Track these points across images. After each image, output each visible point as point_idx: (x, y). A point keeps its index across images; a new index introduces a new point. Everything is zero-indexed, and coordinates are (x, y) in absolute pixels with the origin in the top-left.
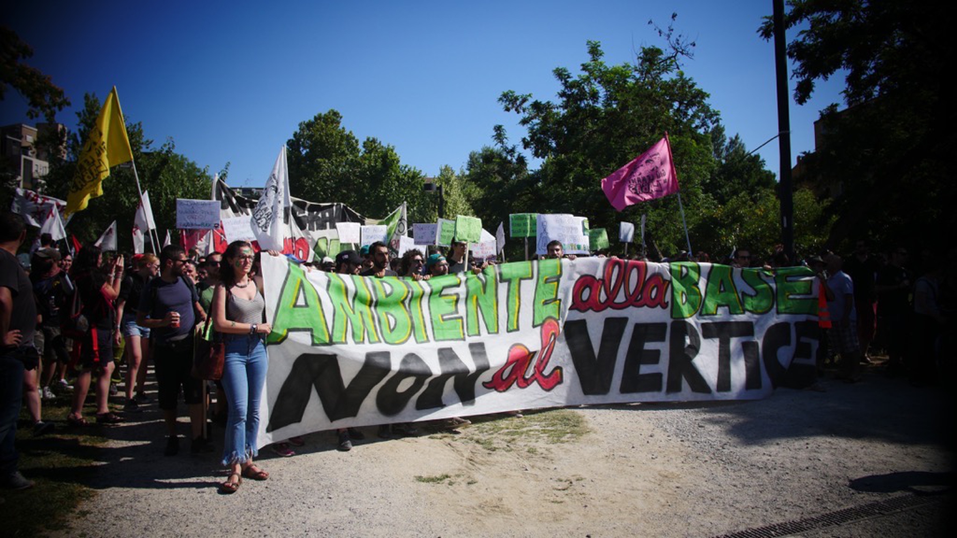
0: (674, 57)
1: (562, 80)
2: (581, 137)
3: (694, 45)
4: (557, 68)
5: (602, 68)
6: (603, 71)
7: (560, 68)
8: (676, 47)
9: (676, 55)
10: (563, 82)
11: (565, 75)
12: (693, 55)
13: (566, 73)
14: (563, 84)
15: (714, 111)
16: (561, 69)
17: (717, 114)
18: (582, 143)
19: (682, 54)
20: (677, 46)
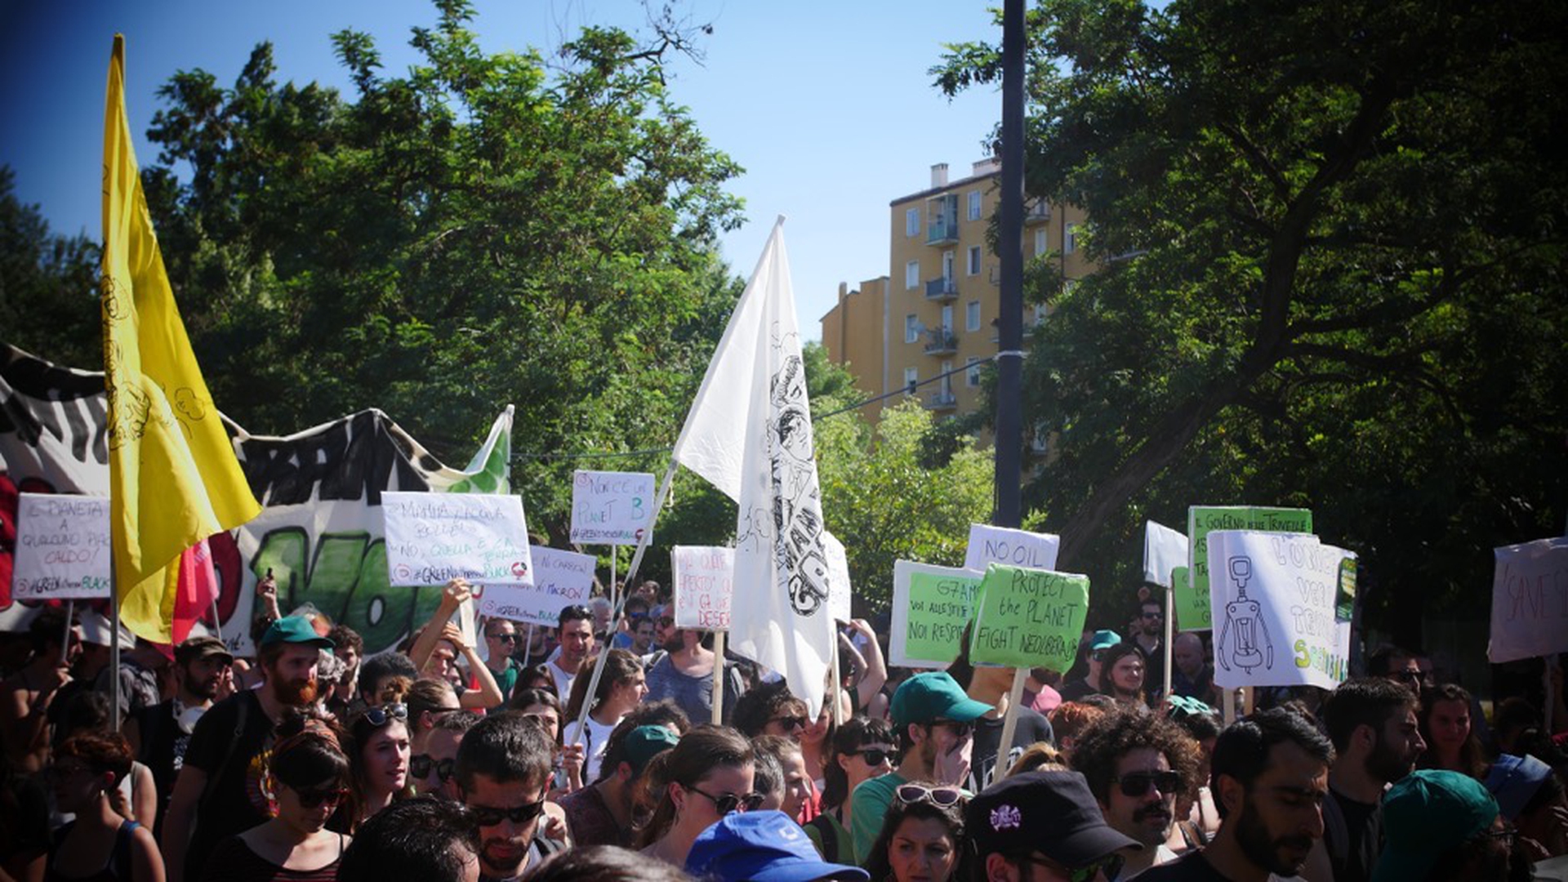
0: (659, 53)
1: (353, 68)
2: (424, 247)
3: (709, 31)
4: (346, 32)
5: (467, 50)
6: (467, 56)
7: (353, 32)
8: (664, 29)
9: (662, 50)
10: (356, 72)
11: (366, 55)
12: (704, 54)
13: (369, 50)
14: (356, 77)
15: (731, 199)
16: (356, 37)
17: (737, 206)
18: (426, 265)
19: (678, 47)
20: (665, 27)
